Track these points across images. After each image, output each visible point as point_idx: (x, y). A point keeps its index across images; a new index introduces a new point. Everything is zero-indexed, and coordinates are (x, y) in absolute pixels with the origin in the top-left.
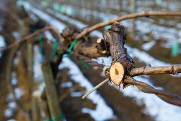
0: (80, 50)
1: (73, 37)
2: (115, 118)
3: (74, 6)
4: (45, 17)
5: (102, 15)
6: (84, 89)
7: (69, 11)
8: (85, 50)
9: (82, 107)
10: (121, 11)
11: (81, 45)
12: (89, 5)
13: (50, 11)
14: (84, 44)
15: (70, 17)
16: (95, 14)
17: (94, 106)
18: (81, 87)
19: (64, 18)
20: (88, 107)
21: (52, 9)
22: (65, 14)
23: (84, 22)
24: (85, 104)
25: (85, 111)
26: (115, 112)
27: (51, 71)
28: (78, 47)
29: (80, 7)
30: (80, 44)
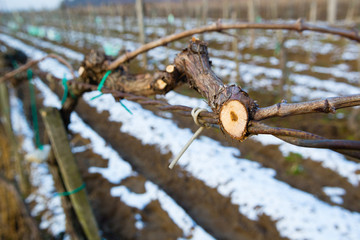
0: (120, 87)
1: (103, 67)
2: (135, 174)
3: (57, 27)
4: (15, 44)
5: (100, 39)
6: (89, 141)
7: (52, 34)
8: (128, 86)
9: (89, 166)
10: (126, 32)
11: (120, 79)
12: (79, 25)
13: (22, 36)
14: (124, 77)
15: (54, 43)
16: (90, 37)
17: (105, 163)
18: (83, 139)
19: (45, 45)
20: (96, 165)
21: (26, 33)
22: (45, 39)
23: (75, 49)
24: (92, 161)
25: (93, 170)
26: (134, 168)
27: (61, 122)
28: (115, 82)
29: (67, 29)
30: (118, 77)
